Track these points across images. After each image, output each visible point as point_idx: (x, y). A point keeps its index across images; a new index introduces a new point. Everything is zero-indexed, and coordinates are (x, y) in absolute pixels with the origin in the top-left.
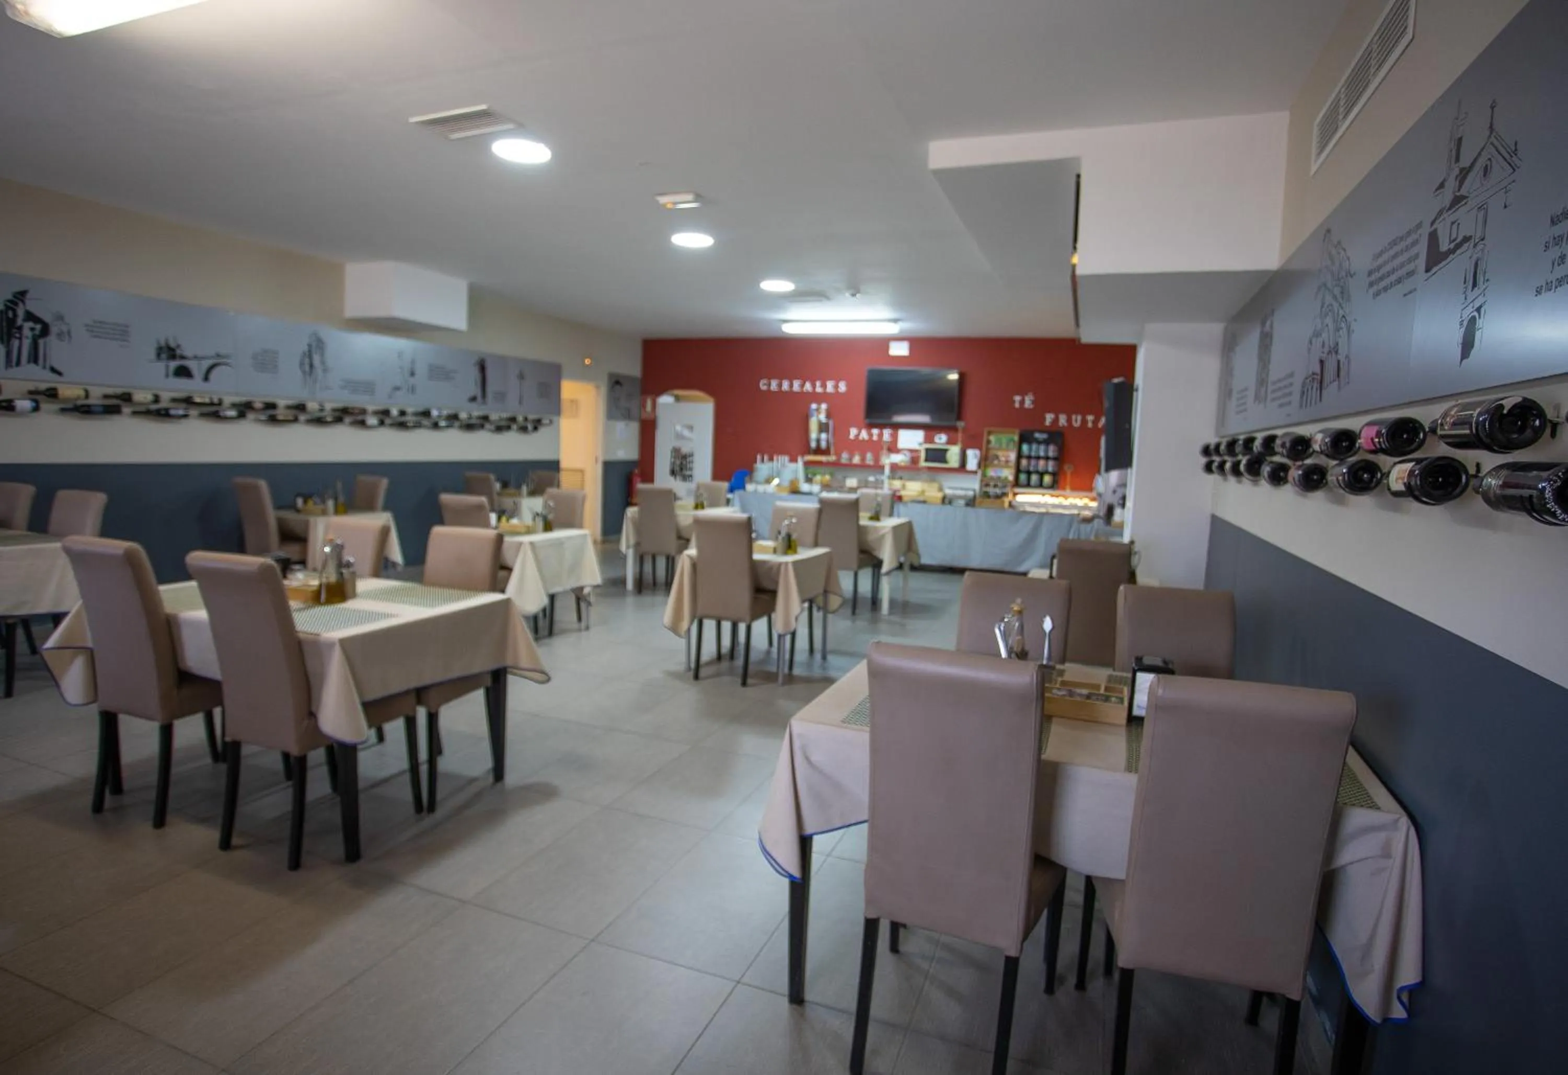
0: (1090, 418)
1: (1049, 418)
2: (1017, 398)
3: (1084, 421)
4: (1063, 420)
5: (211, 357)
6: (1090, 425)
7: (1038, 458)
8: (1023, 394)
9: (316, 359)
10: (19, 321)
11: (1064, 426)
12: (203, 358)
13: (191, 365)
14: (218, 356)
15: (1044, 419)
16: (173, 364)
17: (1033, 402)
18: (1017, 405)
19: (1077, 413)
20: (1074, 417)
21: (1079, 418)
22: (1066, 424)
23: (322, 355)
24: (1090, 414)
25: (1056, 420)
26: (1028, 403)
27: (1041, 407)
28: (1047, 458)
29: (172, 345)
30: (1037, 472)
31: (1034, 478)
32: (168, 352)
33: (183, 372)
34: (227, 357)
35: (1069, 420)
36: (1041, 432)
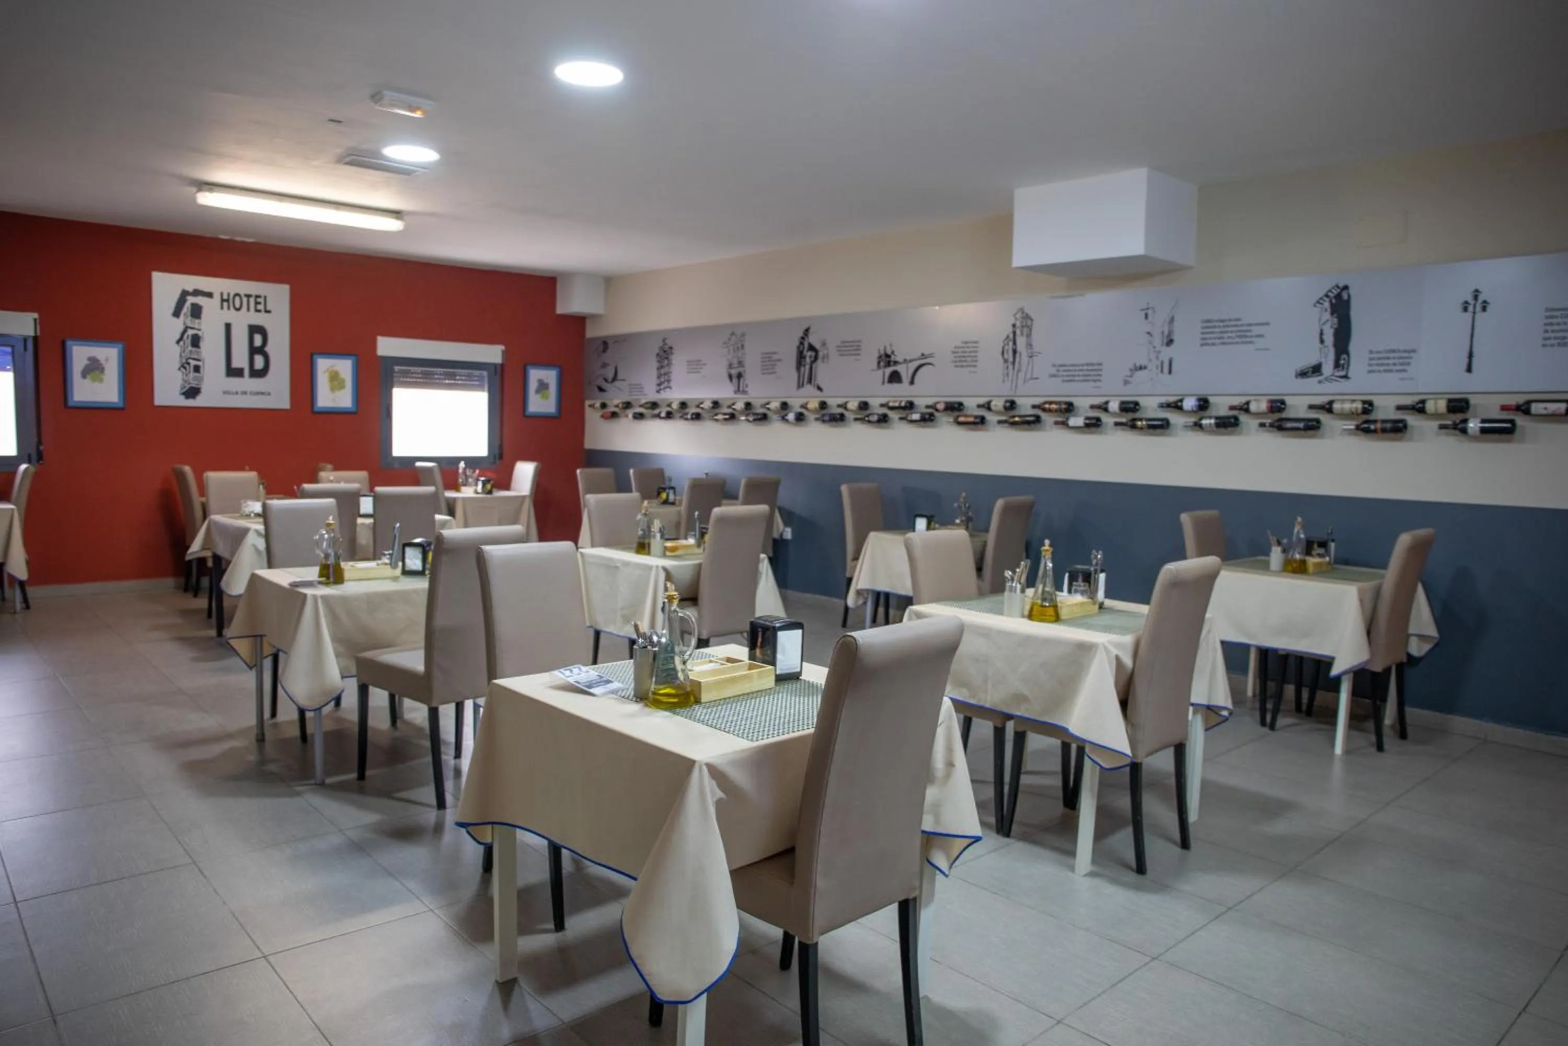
5: (919, 359)
9: (1021, 342)
10: (805, 352)
12: (911, 361)
13: (900, 368)
14: (923, 356)
16: (889, 371)
23: (1029, 336)
29: (889, 352)
32: (886, 359)
33: (895, 378)
34: (931, 356)
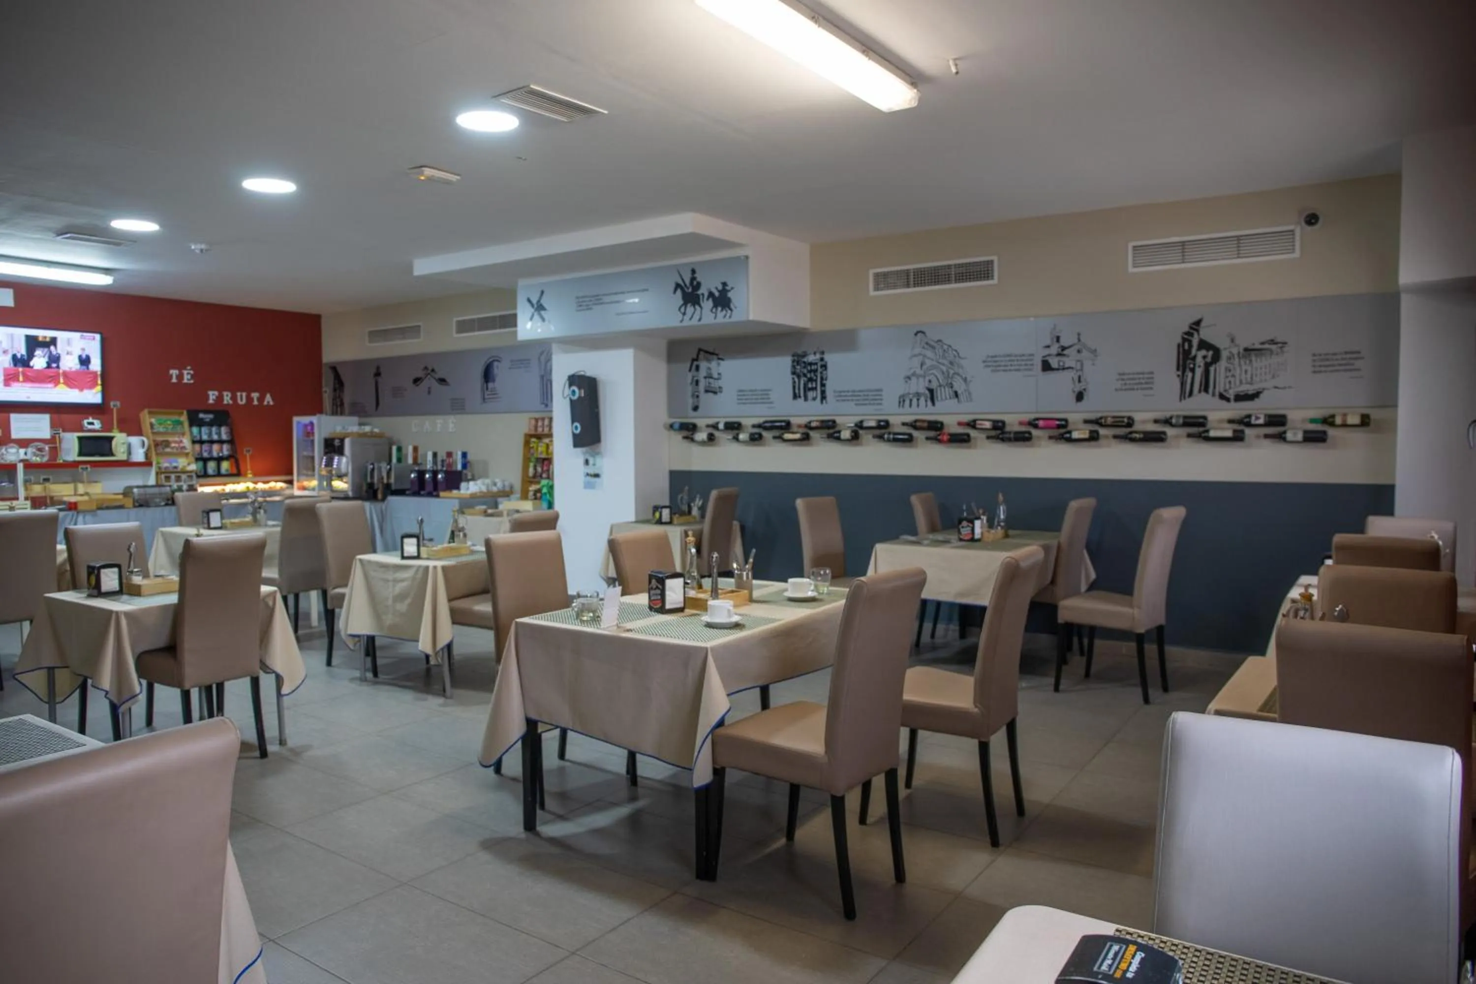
0: (255, 395)
1: (212, 395)
2: (174, 372)
3: (249, 399)
4: (227, 398)
6: (256, 403)
7: (212, 442)
8: (181, 368)
11: (228, 405)
15: (207, 397)
17: (193, 377)
18: (174, 380)
19: (242, 391)
20: (239, 394)
21: (244, 394)
22: (231, 402)
24: (255, 391)
25: (220, 398)
26: (187, 378)
27: (203, 382)
28: (221, 442)
30: (211, 459)
31: (211, 466)
35: (234, 398)
36: (206, 412)
